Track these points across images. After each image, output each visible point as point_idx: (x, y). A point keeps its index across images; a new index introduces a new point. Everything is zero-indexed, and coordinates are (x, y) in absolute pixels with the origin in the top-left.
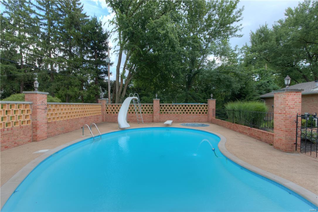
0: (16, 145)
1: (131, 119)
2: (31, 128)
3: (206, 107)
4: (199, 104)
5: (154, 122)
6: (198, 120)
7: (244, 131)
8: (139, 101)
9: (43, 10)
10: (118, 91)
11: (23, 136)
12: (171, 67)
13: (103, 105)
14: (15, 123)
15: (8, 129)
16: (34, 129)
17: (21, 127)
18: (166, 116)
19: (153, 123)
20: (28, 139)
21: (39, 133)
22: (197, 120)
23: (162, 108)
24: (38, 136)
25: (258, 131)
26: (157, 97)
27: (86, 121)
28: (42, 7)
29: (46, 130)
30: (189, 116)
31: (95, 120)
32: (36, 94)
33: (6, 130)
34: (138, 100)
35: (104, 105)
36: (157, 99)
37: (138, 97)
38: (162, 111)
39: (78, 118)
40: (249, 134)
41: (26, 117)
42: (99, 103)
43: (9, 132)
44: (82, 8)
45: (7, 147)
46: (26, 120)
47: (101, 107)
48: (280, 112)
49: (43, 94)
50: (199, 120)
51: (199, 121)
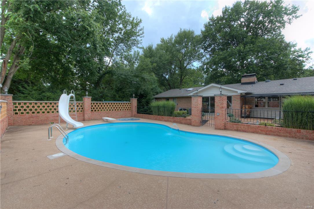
1: (56, 120)
3: (130, 104)
4: (125, 102)
5: (86, 121)
7: (169, 120)
19: (84, 121)
25: (180, 118)
26: (88, 95)
34: (74, 98)
36: (87, 97)
38: (93, 109)
40: (173, 121)
48: (195, 106)
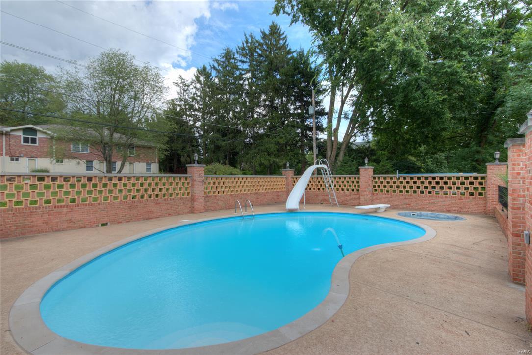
0: (177, 214)
1: (325, 200)
2: (190, 200)
4: (461, 174)
6: (457, 209)
8: (329, 171)
9: (246, 62)
10: (331, 156)
11: (183, 207)
12: (420, 104)
13: (288, 178)
14: (177, 194)
15: (171, 199)
16: (192, 201)
17: (181, 198)
18: (384, 196)
20: (187, 210)
21: (196, 205)
22: (454, 209)
23: (376, 182)
24: (195, 208)
27: (258, 198)
28: (245, 59)
29: (203, 203)
30: (435, 198)
31: (273, 198)
32: (194, 167)
33: (169, 199)
34: (327, 170)
35: (290, 177)
36: (367, 167)
37: (327, 165)
38: (377, 188)
39: (246, 194)
41: (187, 189)
42: (283, 174)
43: (172, 201)
44: (286, 44)
45: (170, 214)
46: (186, 192)
47: (284, 180)
49: (200, 167)
50: (461, 208)
51: (460, 210)
